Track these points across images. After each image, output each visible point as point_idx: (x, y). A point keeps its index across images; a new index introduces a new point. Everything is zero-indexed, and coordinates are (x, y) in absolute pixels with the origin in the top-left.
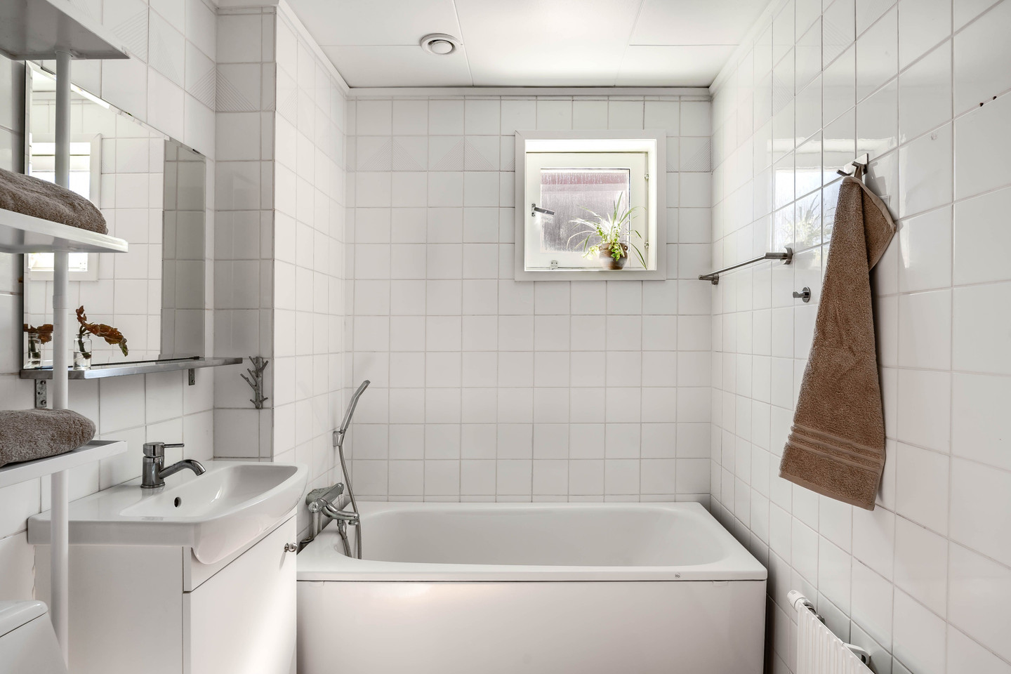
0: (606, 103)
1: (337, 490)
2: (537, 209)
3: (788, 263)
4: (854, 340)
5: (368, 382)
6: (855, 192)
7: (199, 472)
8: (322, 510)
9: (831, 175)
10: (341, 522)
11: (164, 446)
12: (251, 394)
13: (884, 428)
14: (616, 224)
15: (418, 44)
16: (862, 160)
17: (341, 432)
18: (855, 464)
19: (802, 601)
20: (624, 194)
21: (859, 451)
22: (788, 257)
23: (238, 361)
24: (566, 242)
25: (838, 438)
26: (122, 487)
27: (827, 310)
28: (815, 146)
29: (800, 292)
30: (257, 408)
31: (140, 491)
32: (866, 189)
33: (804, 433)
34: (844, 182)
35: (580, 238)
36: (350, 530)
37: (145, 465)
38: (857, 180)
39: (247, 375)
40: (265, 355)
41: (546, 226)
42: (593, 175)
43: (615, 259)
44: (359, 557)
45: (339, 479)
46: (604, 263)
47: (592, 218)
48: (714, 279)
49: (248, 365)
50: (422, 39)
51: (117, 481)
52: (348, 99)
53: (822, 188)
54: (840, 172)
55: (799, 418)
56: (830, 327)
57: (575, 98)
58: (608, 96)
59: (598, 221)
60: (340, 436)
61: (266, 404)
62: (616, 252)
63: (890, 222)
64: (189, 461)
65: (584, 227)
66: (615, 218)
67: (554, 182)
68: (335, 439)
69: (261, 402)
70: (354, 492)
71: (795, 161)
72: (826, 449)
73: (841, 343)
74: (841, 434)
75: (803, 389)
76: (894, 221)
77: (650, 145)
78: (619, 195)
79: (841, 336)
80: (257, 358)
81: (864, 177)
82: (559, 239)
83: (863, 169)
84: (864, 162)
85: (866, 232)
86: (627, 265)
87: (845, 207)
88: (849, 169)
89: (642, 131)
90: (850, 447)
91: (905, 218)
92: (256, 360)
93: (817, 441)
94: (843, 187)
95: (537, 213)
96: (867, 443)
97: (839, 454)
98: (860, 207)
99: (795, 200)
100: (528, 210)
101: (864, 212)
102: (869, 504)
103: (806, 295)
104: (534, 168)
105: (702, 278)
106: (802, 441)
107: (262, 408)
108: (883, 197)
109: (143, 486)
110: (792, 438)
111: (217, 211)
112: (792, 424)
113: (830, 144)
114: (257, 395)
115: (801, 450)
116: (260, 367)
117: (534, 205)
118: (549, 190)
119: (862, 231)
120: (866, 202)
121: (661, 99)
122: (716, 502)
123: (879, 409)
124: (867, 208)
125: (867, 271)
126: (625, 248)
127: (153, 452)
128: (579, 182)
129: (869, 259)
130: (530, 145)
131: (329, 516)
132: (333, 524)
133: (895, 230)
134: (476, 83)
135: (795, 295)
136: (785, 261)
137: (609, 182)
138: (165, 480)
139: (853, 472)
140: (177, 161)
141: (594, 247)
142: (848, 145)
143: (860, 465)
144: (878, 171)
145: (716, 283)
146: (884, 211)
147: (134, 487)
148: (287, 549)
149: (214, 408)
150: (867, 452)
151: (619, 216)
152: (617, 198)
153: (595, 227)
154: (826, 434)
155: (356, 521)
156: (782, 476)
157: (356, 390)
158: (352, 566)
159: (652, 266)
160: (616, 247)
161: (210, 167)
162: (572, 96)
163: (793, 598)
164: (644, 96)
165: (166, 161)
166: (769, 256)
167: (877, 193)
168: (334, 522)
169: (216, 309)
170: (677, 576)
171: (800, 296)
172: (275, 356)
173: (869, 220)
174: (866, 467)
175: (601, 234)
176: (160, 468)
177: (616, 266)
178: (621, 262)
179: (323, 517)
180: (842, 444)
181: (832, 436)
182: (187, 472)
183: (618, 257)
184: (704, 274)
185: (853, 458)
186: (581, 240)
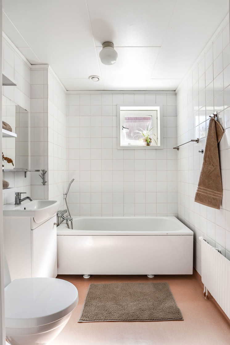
0: (144, 95)
1: (65, 211)
2: (124, 127)
3: (198, 143)
4: (214, 163)
5: (74, 179)
6: (213, 122)
7: (31, 200)
8: (61, 217)
9: (208, 118)
10: (67, 220)
11: (21, 193)
12: (42, 181)
13: (222, 187)
14: (148, 132)
15: (88, 78)
16: (215, 113)
17: (66, 194)
18: (214, 197)
19: (203, 239)
20: (150, 123)
21: (216, 193)
22: (197, 141)
23: (38, 171)
24: (133, 138)
25: (210, 190)
26: (10, 204)
27: (206, 155)
28: (204, 109)
29: (201, 151)
30: (44, 185)
31: (14, 205)
32: (216, 121)
33: (201, 189)
34: (211, 119)
35: (137, 136)
36: (69, 222)
37: (16, 198)
38: (214, 119)
39: (41, 175)
40: (46, 170)
41: (127, 133)
42: (141, 117)
43: (148, 142)
44: (72, 229)
45: (65, 208)
46: (144, 144)
47: (140, 130)
48: (178, 149)
49: (41, 172)
50: (90, 77)
51: (8, 203)
52: (66, 94)
53: (206, 121)
54: (210, 116)
55: (199, 185)
56: (207, 159)
57: (135, 94)
58: (145, 93)
59: (142, 131)
60: (65, 196)
61: (46, 184)
62: (148, 140)
63: (222, 130)
64: (28, 197)
65: (139, 133)
66: (148, 130)
67: (129, 119)
68: (64, 197)
69: (45, 183)
70: (70, 213)
71: (199, 113)
72: (206, 193)
73: (210, 163)
74: (211, 189)
75: (200, 177)
76: (223, 130)
77: (158, 108)
78: (149, 123)
79: (210, 161)
80: (43, 170)
81: (216, 118)
82: (131, 137)
83: (216, 115)
84: (216, 114)
85: (217, 133)
86: (151, 144)
87: (211, 126)
88: (212, 116)
89: (155, 104)
90: (213, 192)
91: (226, 129)
92: (43, 171)
93: (204, 191)
94: (210, 120)
95: (124, 129)
96: (218, 191)
97: (210, 194)
98: (215, 126)
99: (199, 125)
100: (121, 128)
101: (216, 127)
102: (218, 208)
103: (202, 152)
104: (123, 115)
105: (174, 148)
106: (200, 191)
107: (45, 185)
108: (221, 123)
109: (15, 204)
110: (198, 191)
111: (31, 127)
112: (198, 186)
113: (208, 108)
114: (44, 181)
115: (200, 194)
116: (44, 173)
117: (123, 126)
118: (127, 122)
119: (215, 133)
120: (216, 125)
121: (161, 94)
122: (180, 216)
123: (221, 182)
124: (217, 126)
125: (217, 144)
126: (151, 139)
127: (18, 195)
128: (136, 119)
129: (217, 140)
130: (122, 108)
131: (63, 218)
132: (65, 221)
133: (224, 132)
134: (105, 90)
135: (199, 151)
136: (197, 142)
137: (146, 119)
138: (21, 203)
139: (214, 199)
140: (19, 113)
141: (141, 139)
142: (211, 108)
143: (216, 197)
144: (220, 116)
145: (178, 150)
146: (221, 127)
147: (13, 204)
148: (54, 224)
149: (31, 185)
150: (218, 194)
151: (149, 130)
152: (148, 124)
153: (141, 133)
154: (207, 189)
155: (71, 220)
156: (195, 201)
157: (70, 182)
158: (70, 231)
159: (159, 145)
160: (148, 139)
161: (29, 114)
162: (134, 93)
163: (200, 238)
164: (156, 93)
165: (16, 113)
166: (192, 141)
167: (219, 122)
168: (65, 220)
169: (31, 156)
170: (167, 234)
171: (201, 152)
172: (49, 169)
173: (217, 129)
174: (218, 198)
175: (143, 135)
176: (20, 200)
177: (148, 145)
178: (150, 143)
179: (62, 219)
180: (211, 192)
181: (209, 189)
182: (28, 200)
183: (149, 142)
184: (175, 147)
185: (214, 195)
186: (137, 137)
